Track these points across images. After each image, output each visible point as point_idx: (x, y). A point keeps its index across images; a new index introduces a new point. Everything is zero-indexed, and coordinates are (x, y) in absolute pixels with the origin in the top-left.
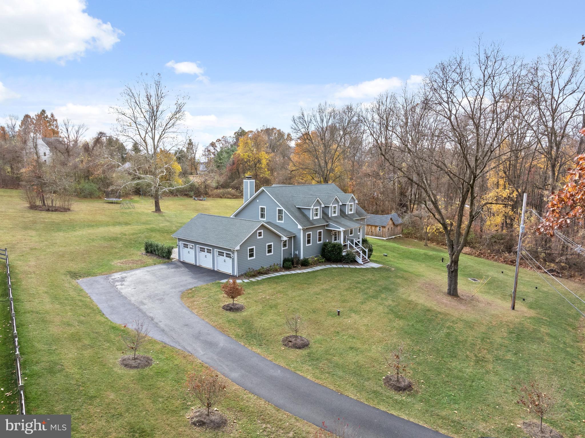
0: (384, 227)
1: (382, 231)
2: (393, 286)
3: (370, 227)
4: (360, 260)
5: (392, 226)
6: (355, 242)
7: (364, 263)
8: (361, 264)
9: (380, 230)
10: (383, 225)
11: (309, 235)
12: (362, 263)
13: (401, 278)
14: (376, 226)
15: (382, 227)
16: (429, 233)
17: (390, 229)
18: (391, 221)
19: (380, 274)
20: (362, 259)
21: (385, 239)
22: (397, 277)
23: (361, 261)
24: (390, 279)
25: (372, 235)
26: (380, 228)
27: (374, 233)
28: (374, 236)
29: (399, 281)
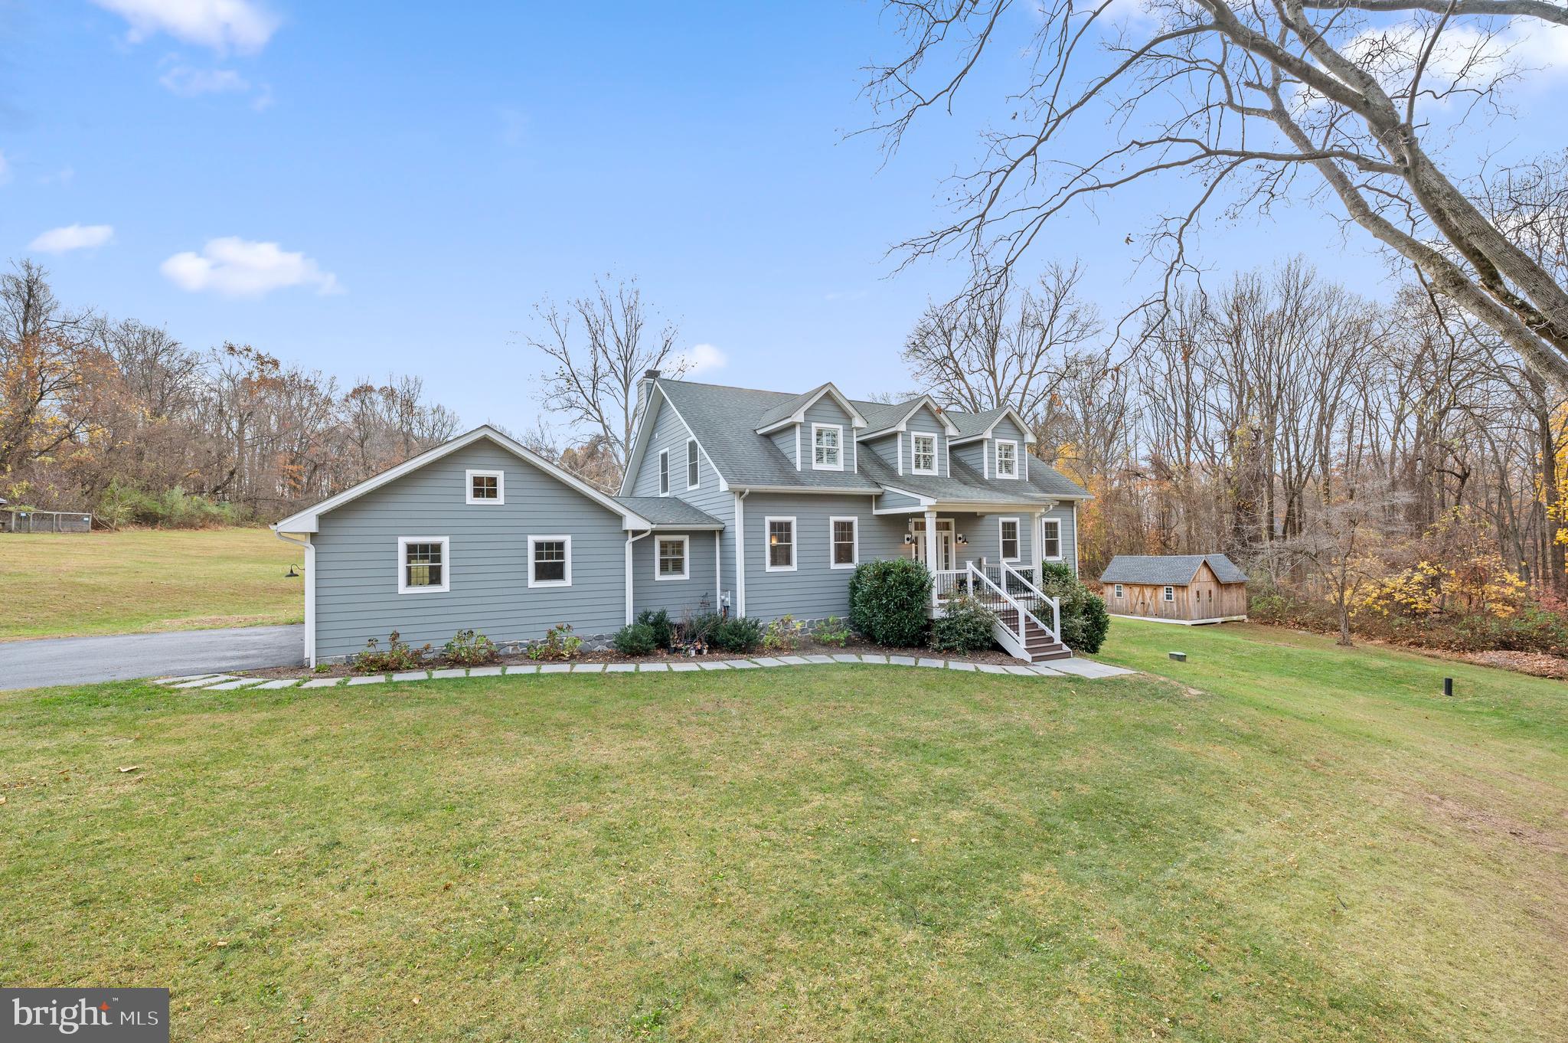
0: (1184, 587)
1: (1177, 599)
2: (1169, 793)
3: (1136, 590)
4: (1016, 644)
5: (1213, 587)
6: (1008, 574)
7: (1034, 659)
8: (1022, 662)
9: (1169, 597)
10: (1179, 581)
11: (781, 530)
12: (1028, 657)
13: (1246, 739)
14: (1156, 587)
15: (1177, 587)
16: (1350, 608)
17: (1205, 597)
18: (1205, 571)
19: (1101, 708)
20: (1028, 642)
21: (1188, 623)
22: (1207, 731)
23: (1023, 646)
24: (1161, 743)
25: (1145, 614)
26: (1169, 590)
27: (1151, 609)
28: (1151, 616)
29: (1222, 756)
